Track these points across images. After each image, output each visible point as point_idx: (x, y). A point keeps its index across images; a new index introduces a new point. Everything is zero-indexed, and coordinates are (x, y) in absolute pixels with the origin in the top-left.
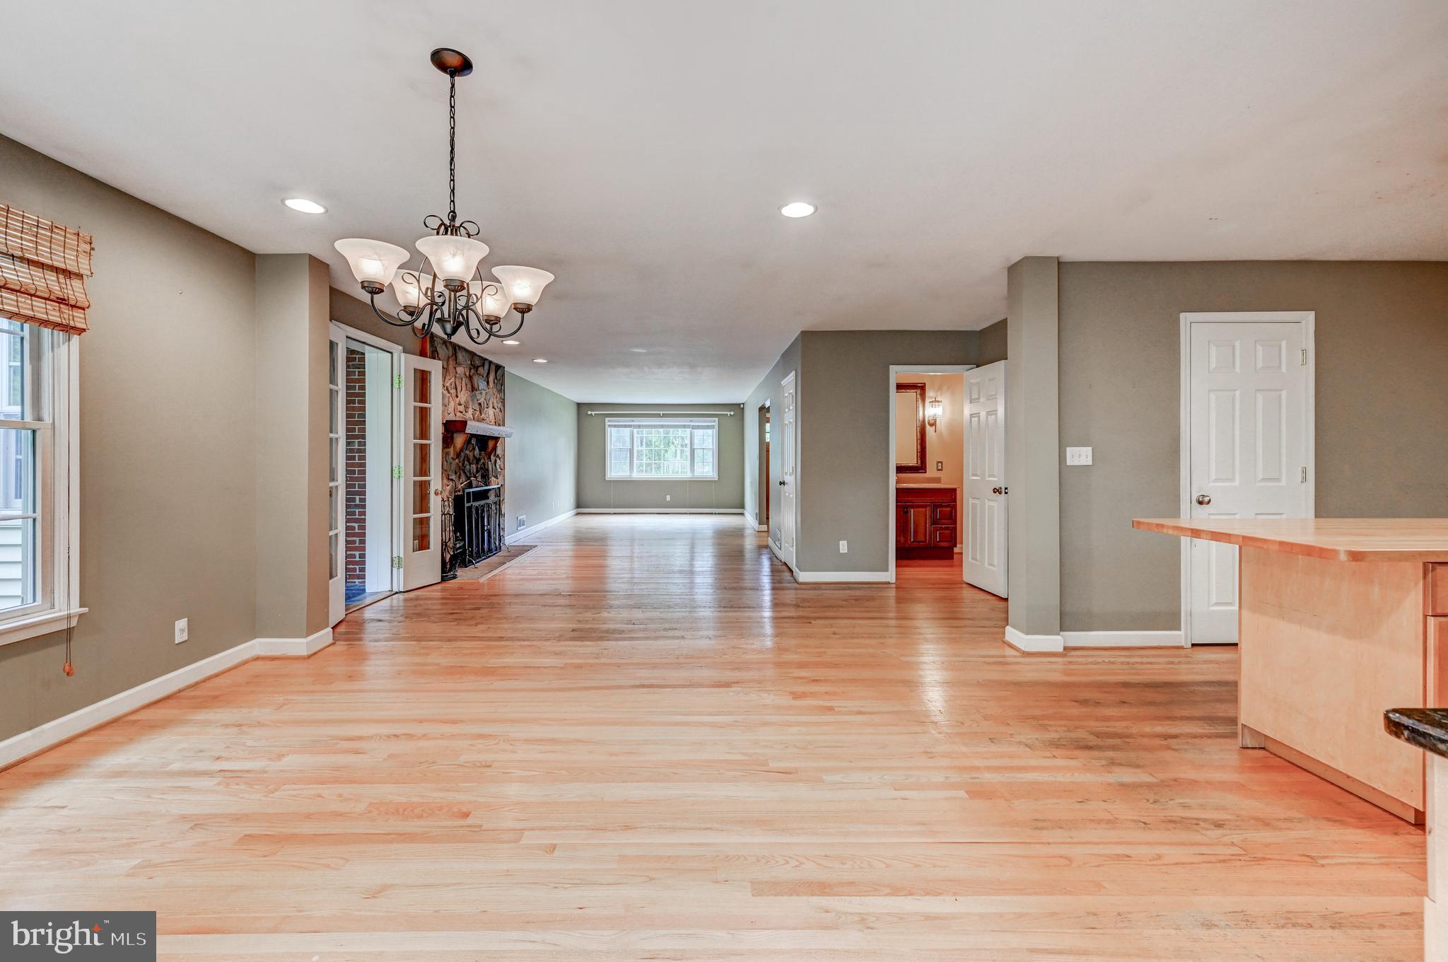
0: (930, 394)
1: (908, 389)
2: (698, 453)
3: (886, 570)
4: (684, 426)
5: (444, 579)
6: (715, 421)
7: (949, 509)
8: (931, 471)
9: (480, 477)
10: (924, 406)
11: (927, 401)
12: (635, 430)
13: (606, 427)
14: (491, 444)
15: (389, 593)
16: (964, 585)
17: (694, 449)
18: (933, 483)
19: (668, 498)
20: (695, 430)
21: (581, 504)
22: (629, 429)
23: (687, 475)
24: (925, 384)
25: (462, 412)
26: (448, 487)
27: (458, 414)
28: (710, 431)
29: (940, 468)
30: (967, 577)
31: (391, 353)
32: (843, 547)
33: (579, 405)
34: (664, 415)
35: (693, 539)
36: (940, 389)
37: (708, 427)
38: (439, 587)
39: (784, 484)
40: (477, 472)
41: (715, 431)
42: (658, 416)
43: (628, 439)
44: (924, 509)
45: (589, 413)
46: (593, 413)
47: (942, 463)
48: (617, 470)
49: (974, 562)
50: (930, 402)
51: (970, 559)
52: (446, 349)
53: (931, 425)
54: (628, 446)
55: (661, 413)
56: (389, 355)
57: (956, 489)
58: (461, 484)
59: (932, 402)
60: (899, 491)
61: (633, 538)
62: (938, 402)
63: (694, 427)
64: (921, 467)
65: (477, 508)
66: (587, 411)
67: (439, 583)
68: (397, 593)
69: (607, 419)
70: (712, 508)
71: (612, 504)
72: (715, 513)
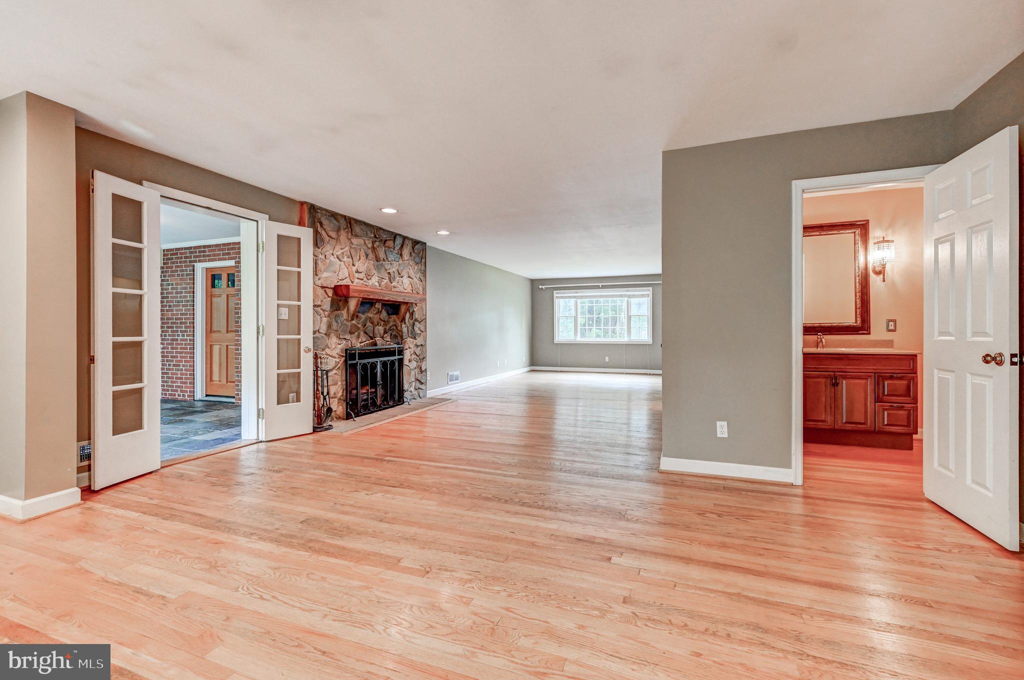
0: (875, 233)
1: (842, 229)
2: (634, 321)
3: (788, 465)
4: (621, 296)
5: (315, 430)
6: (648, 290)
7: (905, 382)
8: (878, 331)
9: (389, 337)
10: (866, 249)
11: (871, 242)
12: (579, 301)
13: (554, 298)
14: (403, 308)
15: (255, 441)
16: (926, 505)
17: (631, 316)
18: (882, 347)
19: (607, 359)
20: (632, 299)
21: (535, 362)
22: (574, 299)
23: (624, 338)
24: (868, 221)
25: (362, 280)
26: (339, 346)
27: (356, 281)
28: (645, 299)
29: (892, 328)
30: (931, 491)
31: (257, 221)
32: (722, 429)
33: (533, 281)
34: (603, 287)
35: (629, 395)
36: (891, 225)
37: (643, 296)
38: (311, 437)
40: (385, 332)
41: (650, 299)
42: (598, 287)
43: (573, 307)
44: (863, 381)
45: (541, 287)
46: (544, 287)
47: (895, 321)
48: (564, 333)
49: (944, 471)
50: (875, 244)
51: (936, 465)
52: (335, 222)
53: (878, 273)
54: (573, 313)
55: (600, 284)
56: (255, 223)
57: (916, 356)
58: (360, 343)
59: (878, 243)
60: (807, 357)
61: (577, 394)
62: (888, 241)
63: (629, 296)
64: (863, 327)
65: (364, 366)
66: (539, 285)
67: (311, 433)
68: (262, 442)
69: (555, 292)
70: (647, 369)
71: (559, 364)
72: (650, 374)
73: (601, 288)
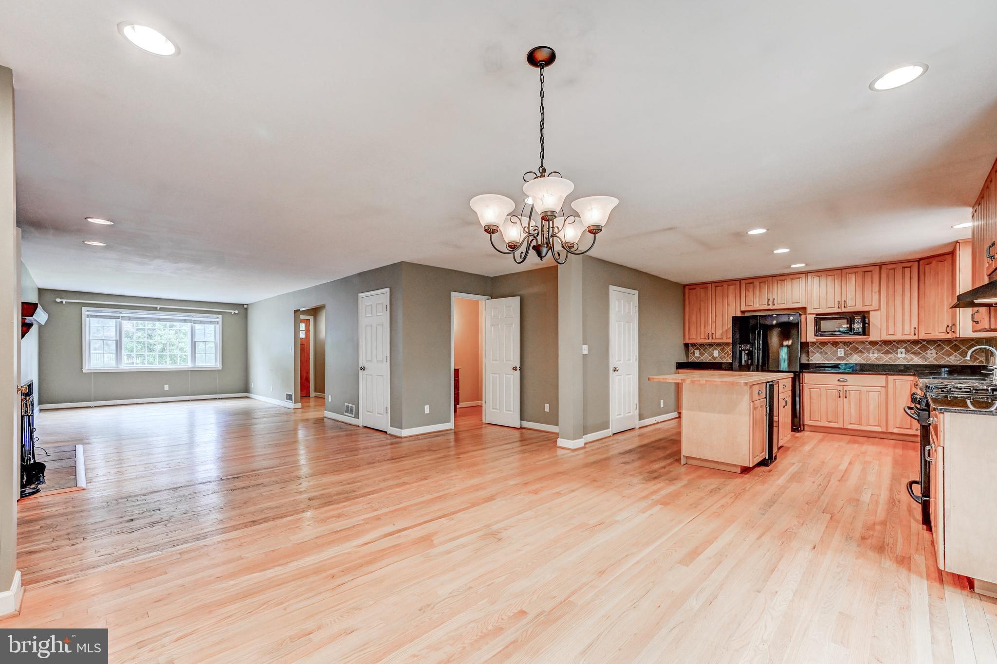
2: (200, 347)
3: (450, 421)
4: (185, 321)
6: (218, 318)
12: (123, 322)
13: (83, 316)
17: (195, 342)
19: (167, 387)
20: (197, 325)
22: (114, 320)
23: (188, 365)
28: (212, 327)
32: (427, 410)
34: (161, 309)
37: (210, 323)
39: (364, 370)
41: (219, 327)
42: (155, 309)
43: (114, 329)
46: (64, 301)
48: (98, 361)
49: (494, 410)
51: (491, 409)
54: (114, 336)
55: (159, 306)
63: (195, 322)
66: (56, 298)
69: (84, 309)
70: (216, 393)
71: (93, 398)
72: (219, 399)
73: (158, 310)
